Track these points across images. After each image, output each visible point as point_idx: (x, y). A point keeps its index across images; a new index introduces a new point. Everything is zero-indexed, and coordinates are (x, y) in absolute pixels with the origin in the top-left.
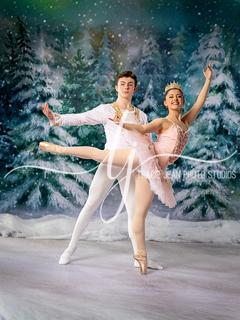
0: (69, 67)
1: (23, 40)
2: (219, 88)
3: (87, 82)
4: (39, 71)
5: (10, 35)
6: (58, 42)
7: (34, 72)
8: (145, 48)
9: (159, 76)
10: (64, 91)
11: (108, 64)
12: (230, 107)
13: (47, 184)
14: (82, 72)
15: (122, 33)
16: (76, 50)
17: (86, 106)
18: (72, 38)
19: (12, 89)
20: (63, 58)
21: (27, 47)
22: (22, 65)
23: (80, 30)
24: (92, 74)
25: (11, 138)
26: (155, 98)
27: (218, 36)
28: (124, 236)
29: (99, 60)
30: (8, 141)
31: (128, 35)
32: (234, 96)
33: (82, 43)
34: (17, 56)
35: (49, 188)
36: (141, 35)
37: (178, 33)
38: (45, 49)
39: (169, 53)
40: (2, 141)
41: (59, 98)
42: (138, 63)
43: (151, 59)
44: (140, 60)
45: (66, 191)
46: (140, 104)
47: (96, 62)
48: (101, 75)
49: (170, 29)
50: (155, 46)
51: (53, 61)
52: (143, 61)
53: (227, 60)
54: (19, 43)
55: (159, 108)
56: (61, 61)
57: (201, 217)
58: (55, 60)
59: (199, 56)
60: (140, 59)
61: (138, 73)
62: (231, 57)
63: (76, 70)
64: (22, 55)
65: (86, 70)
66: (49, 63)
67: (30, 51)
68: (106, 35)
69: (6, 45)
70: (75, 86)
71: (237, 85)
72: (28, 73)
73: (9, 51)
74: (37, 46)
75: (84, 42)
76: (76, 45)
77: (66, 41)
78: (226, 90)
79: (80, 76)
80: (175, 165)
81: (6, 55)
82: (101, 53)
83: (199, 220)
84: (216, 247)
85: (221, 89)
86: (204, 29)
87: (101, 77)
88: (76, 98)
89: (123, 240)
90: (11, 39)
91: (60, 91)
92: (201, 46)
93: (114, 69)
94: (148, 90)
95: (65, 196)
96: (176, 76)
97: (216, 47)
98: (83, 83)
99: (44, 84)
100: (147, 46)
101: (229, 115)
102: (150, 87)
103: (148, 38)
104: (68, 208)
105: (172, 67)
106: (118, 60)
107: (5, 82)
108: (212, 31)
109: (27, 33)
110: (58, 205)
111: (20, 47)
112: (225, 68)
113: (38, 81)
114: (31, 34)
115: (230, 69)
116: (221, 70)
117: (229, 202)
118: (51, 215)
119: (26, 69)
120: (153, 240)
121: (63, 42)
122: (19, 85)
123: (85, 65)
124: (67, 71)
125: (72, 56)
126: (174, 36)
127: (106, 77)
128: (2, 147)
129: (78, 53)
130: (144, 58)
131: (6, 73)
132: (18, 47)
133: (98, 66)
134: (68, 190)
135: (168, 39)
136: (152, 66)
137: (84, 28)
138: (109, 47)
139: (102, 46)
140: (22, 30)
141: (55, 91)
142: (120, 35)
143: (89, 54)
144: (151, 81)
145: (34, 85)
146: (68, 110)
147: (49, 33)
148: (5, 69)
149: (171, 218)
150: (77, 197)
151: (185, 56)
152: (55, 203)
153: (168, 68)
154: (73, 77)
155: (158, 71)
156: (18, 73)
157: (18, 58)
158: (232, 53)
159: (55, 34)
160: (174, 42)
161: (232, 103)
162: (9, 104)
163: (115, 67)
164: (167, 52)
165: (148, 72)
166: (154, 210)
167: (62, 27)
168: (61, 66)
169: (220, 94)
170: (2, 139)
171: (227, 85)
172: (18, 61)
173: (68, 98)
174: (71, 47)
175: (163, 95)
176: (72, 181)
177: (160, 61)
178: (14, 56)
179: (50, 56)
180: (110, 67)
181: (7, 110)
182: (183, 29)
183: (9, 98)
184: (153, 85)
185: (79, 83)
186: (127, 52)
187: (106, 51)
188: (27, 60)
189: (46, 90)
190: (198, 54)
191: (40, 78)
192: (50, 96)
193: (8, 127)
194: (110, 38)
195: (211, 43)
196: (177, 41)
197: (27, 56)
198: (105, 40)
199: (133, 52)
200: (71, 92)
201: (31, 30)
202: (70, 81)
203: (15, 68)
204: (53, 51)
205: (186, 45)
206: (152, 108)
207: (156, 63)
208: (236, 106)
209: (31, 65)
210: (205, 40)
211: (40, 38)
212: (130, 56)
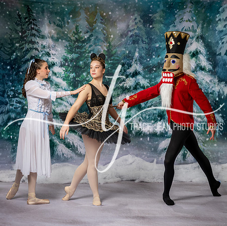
0: (70, 40)
1: (30, 19)
2: (193, 53)
3: (84, 52)
4: (44, 44)
5: (19, 15)
6: (59, 20)
7: (40, 45)
8: (131, 23)
9: (144, 45)
10: (66, 60)
11: (101, 37)
12: (202, 69)
13: (53, 138)
14: (80, 44)
15: (112, 11)
16: (74, 26)
17: (84, 72)
18: (71, 16)
19: (22, 60)
20: (63, 33)
21: (34, 24)
22: (30, 40)
23: (77, 10)
24: (88, 45)
25: (22, 101)
26: (141, 64)
27: (190, 11)
28: (119, 179)
29: (93, 34)
30: (20, 103)
31: (117, 13)
32: (205, 60)
33: (79, 21)
34: (26, 32)
35: (55, 141)
36: (128, 12)
37: (158, 10)
38: (49, 26)
39: (151, 26)
40: (14, 103)
41: (61, 66)
42: (126, 35)
43: (137, 31)
44: (127, 33)
45: (69, 143)
46: (128, 69)
47: (91, 35)
48: (96, 46)
49: (151, 6)
50: (140, 21)
51: (56, 36)
52: (130, 34)
53: (199, 31)
54: (27, 22)
55: (144, 72)
56: (62, 35)
57: (182, 161)
58: (57, 34)
59: (176, 28)
60: (128, 31)
61: (126, 44)
62: (202, 28)
63: (75, 42)
64: (30, 32)
65: (83, 42)
66: (52, 38)
67: (37, 28)
68: (99, 14)
69: (16, 23)
70: (75, 56)
71: (208, 51)
72: (35, 46)
73: (19, 28)
74: (42, 23)
75: (81, 19)
76: (74, 22)
77: (66, 19)
78: (199, 56)
79: (78, 47)
80: (159, 119)
81: (16, 31)
82: (95, 28)
83: (181, 164)
84: (195, 185)
85: (195, 55)
86: (179, 6)
87: (95, 47)
88: (76, 66)
89: (118, 182)
90: (20, 18)
91: (62, 60)
92: (177, 20)
93: (106, 40)
94: (135, 57)
95: (69, 147)
96: (158, 45)
97: (189, 21)
98: (81, 53)
99: (48, 54)
100: (133, 22)
101: (202, 76)
102: (137, 54)
103: (133, 15)
104: (71, 157)
105: (154, 38)
106: (109, 34)
107: (16, 54)
108: (186, 8)
109: (33, 13)
110: (63, 155)
111: (28, 25)
112: (198, 38)
113: (43, 52)
114: (36, 14)
115: (201, 38)
116: (194, 39)
117: (205, 148)
118: (57, 164)
119: (34, 43)
120: (143, 182)
121: (63, 20)
122: (28, 57)
123: (82, 38)
124: (67, 44)
125: (71, 31)
126: (155, 12)
127: (100, 47)
128: (15, 108)
129: (76, 29)
130: (130, 31)
131: (17, 47)
132: (27, 24)
133: (93, 39)
134: (71, 142)
135: (150, 15)
136: (138, 37)
137: (81, 8)
138: (101, 23)
139: (95, 22)
140: (29, 11)
141: (58, 60)
142: (110, 13)
143: (85, 29)
144: (137, 50)
145: (40, 56)
146: (69, 76)
147: (51, 13)
148: (16, 43)
149: (157, 163)
150: (78, 147)
151: (164, 28)
152: (60, 153)
153: (151, 39)
154: (72, 49)
155: (143, 41)
156: (27, 46)
157: (27, 34)
158: (203, 25)
159: (57, 14)
160: (155, 17)
161: (204, 66)
162: (20, 72)
163: (107, 39)
164: (149, 26)
165: (134, 42)
166: (143, 156)
167: (62, 7)
168: (62, 40)
169: (194, 58)
170: (15, 101)
171: (200, 51)
172: (26, 36)
173: (69, 66)
174: (70, 24)
175: (147, 61)
176: (74, 134)
177: (144, 33)
178: (23, 33)
179: (53, 32)
180: (103, 39)
181: (19, 77)
182: (162, 6)
183: (19, 67)
184: (139, 53)
185: (77, 53)
186: (116, 27)
187: (99, 27)
188: (34, 35)
189: (50, 60)
190: (175, 26)
191: (45, 50)
192: (54, 64)
193: (19, 91)
194: (102, 15)
195: (186, 17)
196: (157, 16)
197: (34, 32)
198: (98, 17)
199: (121, 26)
200: (72, 61)
201: (37, 11)
202: (70, 51)
203: (24, 42)
204: (56, 27)
205: (165, 19)
206: (139, 72)
207: (140, 35)
208: (207, 68)
209: (37, 40)
210: (180, 15)
211: (44, 17)
212: (119, 30)
